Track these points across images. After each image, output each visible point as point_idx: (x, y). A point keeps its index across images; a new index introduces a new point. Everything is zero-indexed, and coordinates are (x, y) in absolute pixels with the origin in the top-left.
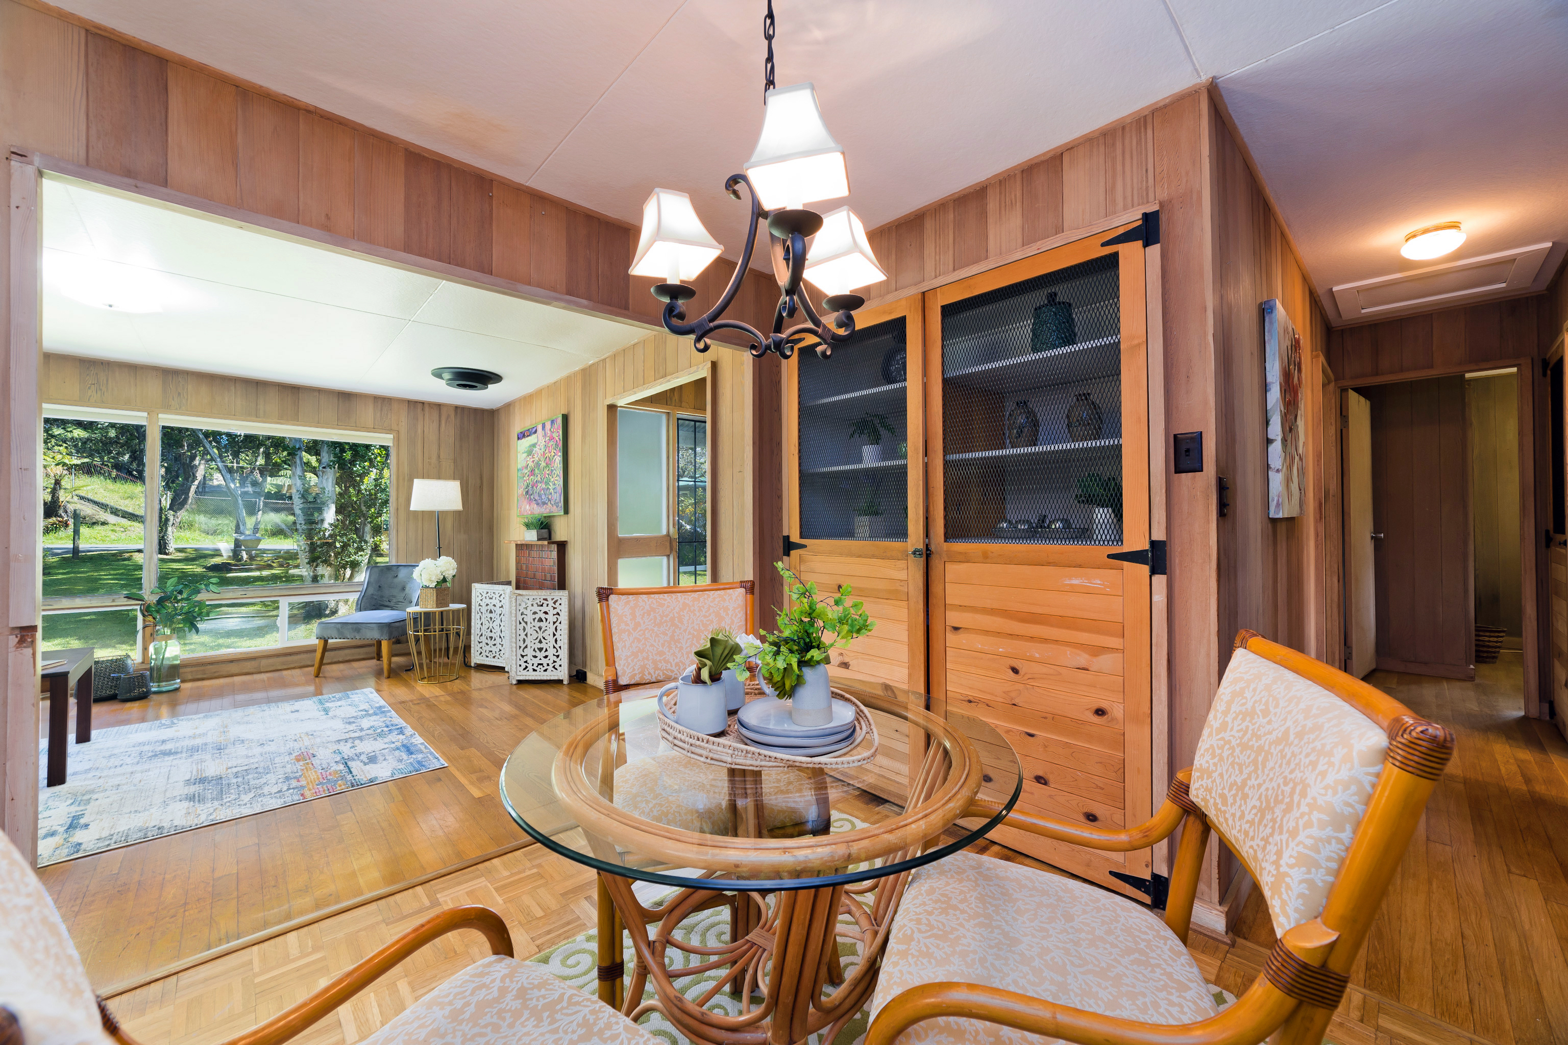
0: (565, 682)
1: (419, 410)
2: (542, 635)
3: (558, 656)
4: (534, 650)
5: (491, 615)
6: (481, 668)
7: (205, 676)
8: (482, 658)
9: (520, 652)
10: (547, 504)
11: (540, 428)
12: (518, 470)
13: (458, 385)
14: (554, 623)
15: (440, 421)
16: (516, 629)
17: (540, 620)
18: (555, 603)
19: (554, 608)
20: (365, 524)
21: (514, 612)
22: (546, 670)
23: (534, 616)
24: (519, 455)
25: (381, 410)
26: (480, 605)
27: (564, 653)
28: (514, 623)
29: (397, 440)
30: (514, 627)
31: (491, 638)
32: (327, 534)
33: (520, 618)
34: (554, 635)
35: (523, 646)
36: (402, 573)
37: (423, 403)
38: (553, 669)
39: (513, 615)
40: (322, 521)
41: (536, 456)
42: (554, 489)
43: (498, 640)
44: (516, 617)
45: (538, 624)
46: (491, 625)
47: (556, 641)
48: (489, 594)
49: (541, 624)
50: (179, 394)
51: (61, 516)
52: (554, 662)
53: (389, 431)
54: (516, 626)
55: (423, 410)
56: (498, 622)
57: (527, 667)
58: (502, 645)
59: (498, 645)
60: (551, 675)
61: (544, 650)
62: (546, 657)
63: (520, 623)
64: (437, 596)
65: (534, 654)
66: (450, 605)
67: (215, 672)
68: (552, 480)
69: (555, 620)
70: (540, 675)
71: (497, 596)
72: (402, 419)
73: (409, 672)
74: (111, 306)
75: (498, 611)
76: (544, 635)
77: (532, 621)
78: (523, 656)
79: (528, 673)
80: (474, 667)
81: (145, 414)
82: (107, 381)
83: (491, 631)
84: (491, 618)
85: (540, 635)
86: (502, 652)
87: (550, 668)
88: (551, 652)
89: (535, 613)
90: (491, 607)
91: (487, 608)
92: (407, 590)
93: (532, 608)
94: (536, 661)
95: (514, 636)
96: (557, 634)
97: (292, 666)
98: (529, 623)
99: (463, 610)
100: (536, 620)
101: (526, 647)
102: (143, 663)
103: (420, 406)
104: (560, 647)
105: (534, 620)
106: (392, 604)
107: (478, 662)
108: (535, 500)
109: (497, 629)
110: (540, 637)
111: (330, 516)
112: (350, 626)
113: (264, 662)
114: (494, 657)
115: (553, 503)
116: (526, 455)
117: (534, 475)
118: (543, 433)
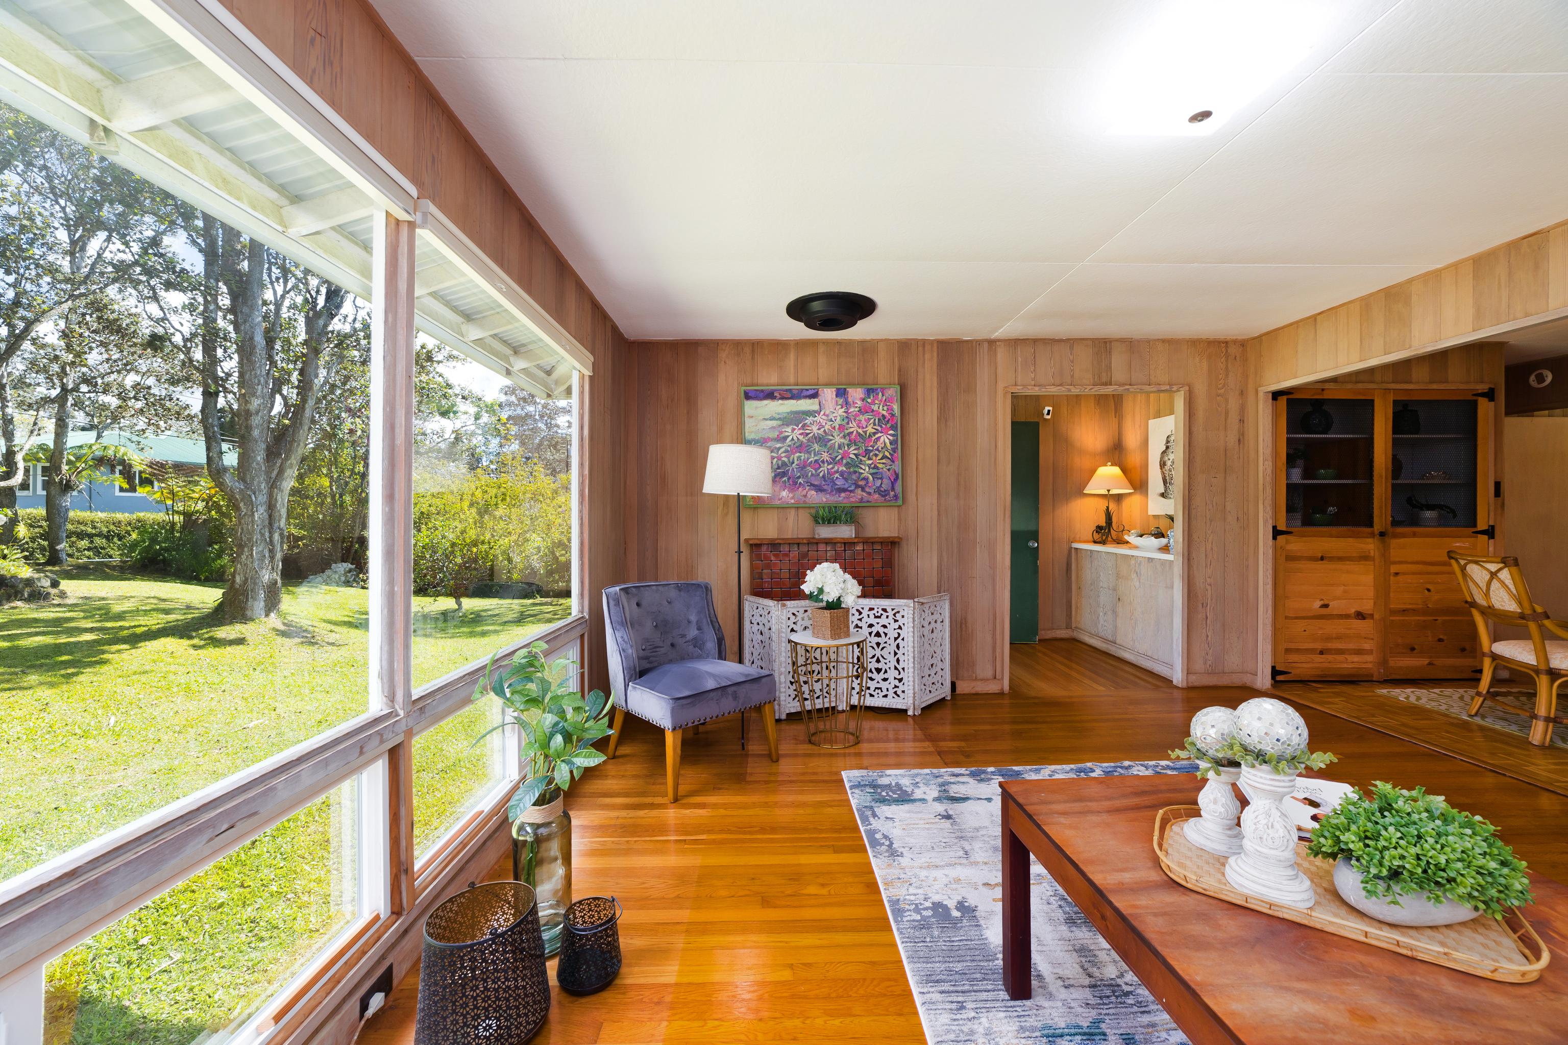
10: (851, 491)
11: (828, 393)
41: (814, 427)
115: (872, 491)
116: (779, 423)
117: (810, 453)
118: (841, 401)
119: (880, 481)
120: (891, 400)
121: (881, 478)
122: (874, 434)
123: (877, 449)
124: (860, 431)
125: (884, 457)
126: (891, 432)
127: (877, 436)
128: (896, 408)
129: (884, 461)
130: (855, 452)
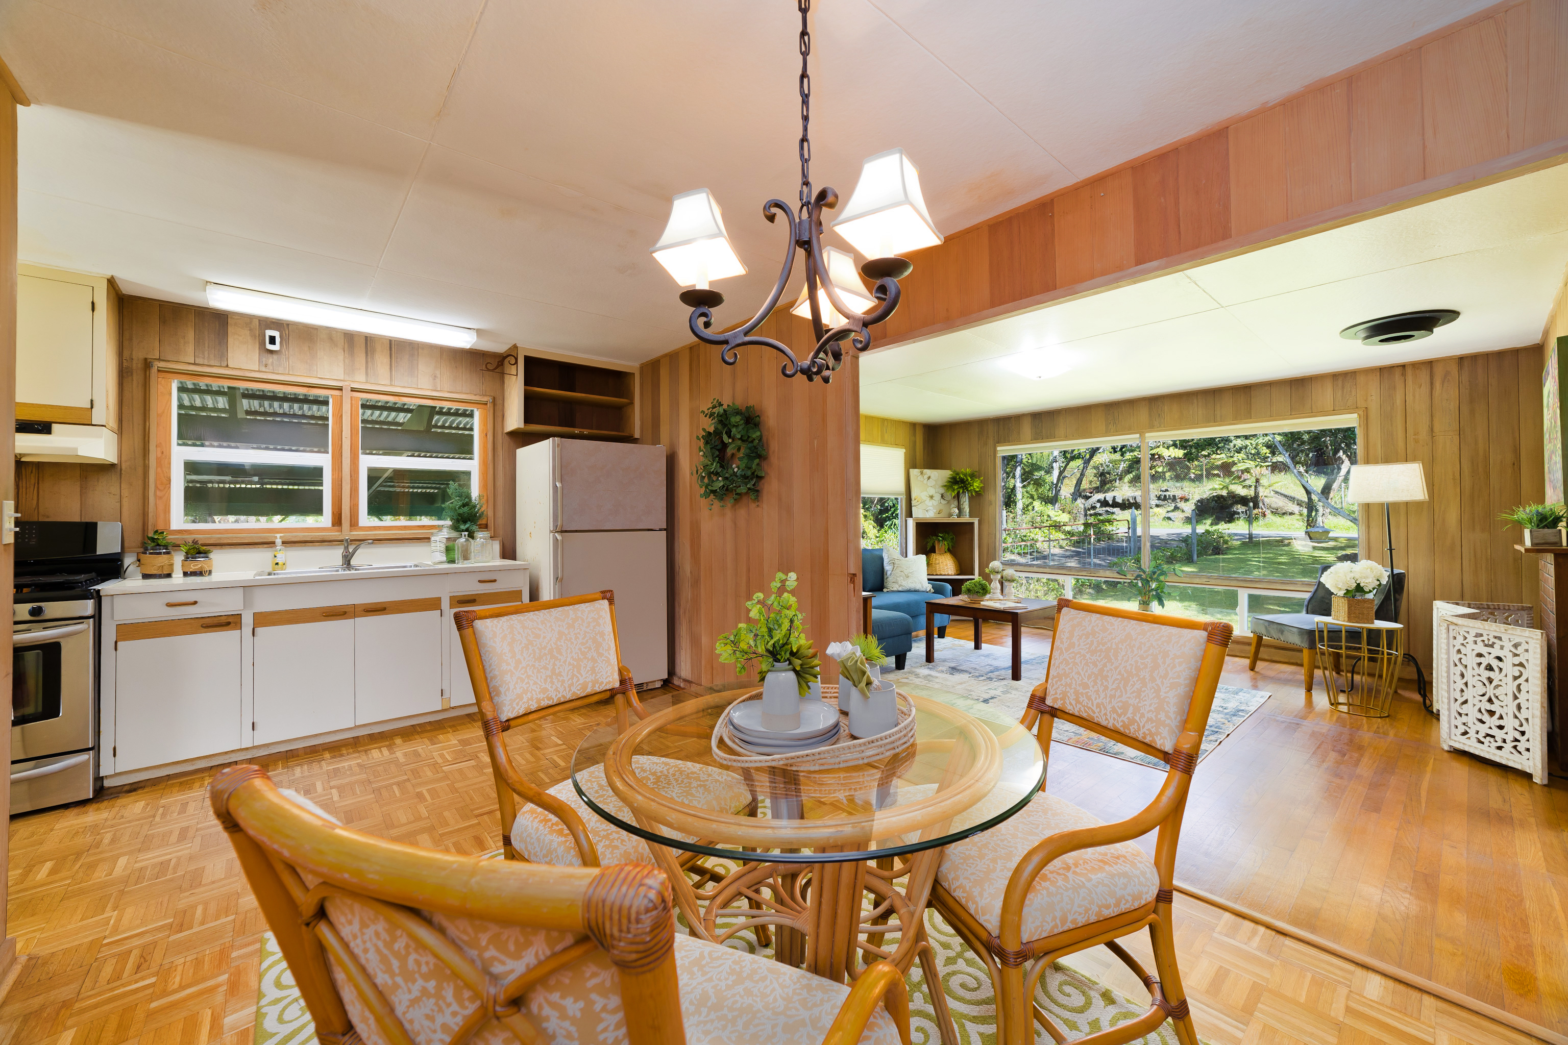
0: (1538, 781)
2: (1493, 691)
3: (1523, 733)
4: (1480, 711)
13: (1380, 341)
14: (1515, 678)
16: (1449, 673)
17: (1489, 668)
18: (1516, 647)
19: (1515, 655)
22: (1500, 748)
23: (1478, 660)
25: (1343, 388)
27: (1535, 731)
33: (1456, 658)
34: (1516, 698)
37: (1403, 366)
38: (1513, 751)
44: (1449, 655)
45: (1486, 674)
47: (1519, 707)
49: (1491, 674)
51: (1260, 508)
52: (1516, 739)
53: (1352, 409)
54: (1449, 668)
57: (1466, 732)
60: (1507, 758)
61: (1497, 715)
62: (1501, 727)
63: (1455, 665)
65: (1479, 716)
66: (1376, 621)
69: (1517, 674)
70: (1487, 751)
72: (1372, 392)
76: (1497, 692)
77: (1476, 667)
78: (1460, 715)
79: (1467, 742)
85: (1490, 692)
87: (1508, 746)
88: (1510, 723)
89: (1480, 655)
93: (1474, 646)
94: (1484, 729)
96: (1522, 698)
99: (1401, 630)
100: (1483, 666)
101: (1466, 702)
103: (1398, 372)
104: (1527, 720)
105: (1479, 665)
112: (1275, 626)
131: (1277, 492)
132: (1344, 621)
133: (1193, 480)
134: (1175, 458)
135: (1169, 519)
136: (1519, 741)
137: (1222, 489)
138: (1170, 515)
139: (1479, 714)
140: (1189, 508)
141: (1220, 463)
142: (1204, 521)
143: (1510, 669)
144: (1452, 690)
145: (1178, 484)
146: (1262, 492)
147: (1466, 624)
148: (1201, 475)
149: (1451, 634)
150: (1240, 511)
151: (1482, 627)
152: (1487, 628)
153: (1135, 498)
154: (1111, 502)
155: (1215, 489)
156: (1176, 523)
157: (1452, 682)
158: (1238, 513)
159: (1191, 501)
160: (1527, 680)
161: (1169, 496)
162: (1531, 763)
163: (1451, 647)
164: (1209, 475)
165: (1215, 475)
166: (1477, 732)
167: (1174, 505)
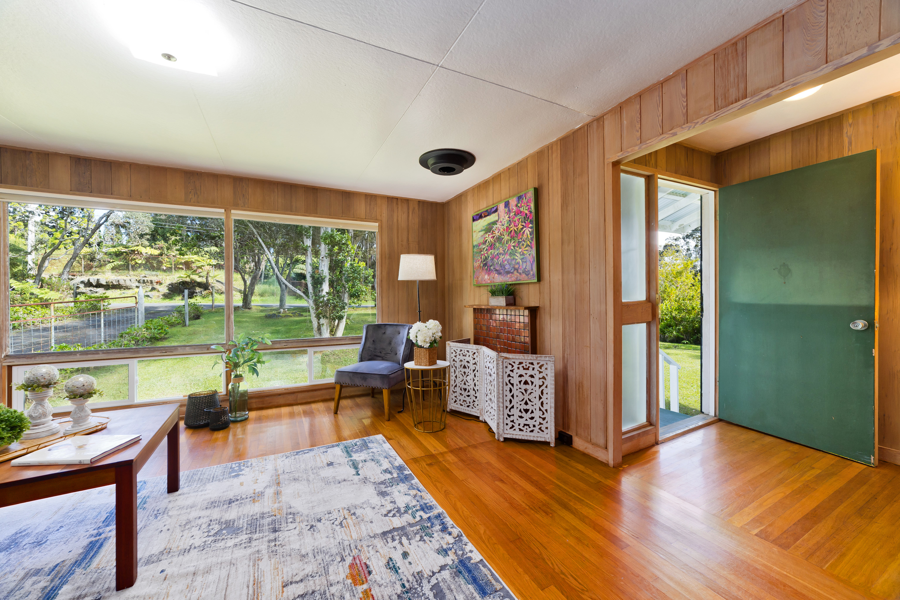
0: (552, 445)
1: (395, 204)
2: (528, 397)
3: (544, 419)
4: (520, 411)
5: (465, 370)
6: (455, 413)
7: (264, 406)
8: (457, 406)
9: (507, 411)
10: (512, 273)
11: (501, 207)
12: (474, 247)
14: (540, 386)
15: (408, 213)
16: (503, 390)
17: (526, 383)
18: (540, 367)
19: (540, 372)
20: (345, 293)
21: (501, 374)
22: (532, 431)
23: (520, 379)
24: (474, 234)
25: (370, 204)
26: (454, 360)
27: (550, 416)
28: (501, 384)
29: (381, 227)
30: (501, 388)
31: (465, 390)
32: (325, 299)
33: (507, 380)
34: (540, 398)
35: (510, 406)
36: (389, 330)
37: (397, 199)
38: (539, 431)
39: (500, 377)
40: (322, 290)
41: (496, 232)
42: (521, 259)
43: (472, 393)
44: (503, 378)
45: (524, 387)
46: (465, 378)
47: (542, 404)
48: (463, 352)
49: (527, 387)
50: (244, 195)
51: (209, 290)
52: (540, 424)
53: (375, 220)
54: (503, 387)
55: (397, 204)
56: (471, 376)
57: (513, 426)
58: (476, 397)
59: (472, 396)
60: (536, 436)
61: (530, 411)
62: (532, 418)
63: (507, 384)
64: (429, 355)
65: (520, 414)
66: (438, 362)
67: (270, 403)
68: (520, 250)
69: (541, 384)
70: (525, 435)
71: (471, 354)
72: (383, 210)
73: (401, 414)
74: (169, 57)
75: (472, 367)
76: (530, 397)
77: (518, 384)
78: (509, 416)
79: (514, 432)
80: (449, 412)
81: (223, 211)
82: (201, 187)
83: (465, 384)
84: (465, 373)
85: (526, 397)
86: (476, 403)
87: (536, 429)
88: (537, 414)
89: (521, 376)
90: (464, 363)
91: (460, 363)
92: (393, 344)
93: (518, 371)
94: (523, 421)
95: (501, 396)
96: (544, 397)
97: (317, 399)
98: (515, 385)
100: (522, 383)
101: (513, 407)
102: (226, 395)
103: (395, 201)
104: (546, 410)
105: (520, 382)
106: (382, 355)
107: (453, 409)
108: (496, 270)
109: (471, 383)
110: (526, 398)
111: (326, 288)
113: (300, 396)
114: (468, 406)
115: (521, 272)
116: (483, 232)
117: (495, 249)
118: (507, 210)
119: (525, 264)
120: (529, 201)
121: (526, 262)
122: (522, 229)
123: (524, 241)
124: (515, 229)
125: (527, 245)
126: (530, 225)
127: (523, 230)
128: (532, 205)
129: (527, 249)
130: (513, 244)
131: (217, 281)
132: (426, 365)
133: (164, 271)
134: (151, 255)
135: (148, 296)
136: (542, 424)
137: (186, 277)
138: (149, 294)
139: (520, 413)
140: (164, 289)
141: (183, 261)
142: (174, 298)
143: (537, 381)
144: (505, 401)
145: (154, 273)
146: (210, 280)
147: (514, 357)
148: (171, 268)
149: (505, 365)
150: (197, 291)
151: (523, 358)
152: (526, 358)
153: (118, 281)
154: (94, 284)
155: (182, 277)
156: (154, 299)
157: (505, 396)
158: (197, 293)
159: (163, 285)
160: (546, 387)
161: (147, 281)
162: (549, 436)
163: (505, 373)
164: (177, 268)
165: (180, 268)
166: (519, 425)
167: (151, 287)
